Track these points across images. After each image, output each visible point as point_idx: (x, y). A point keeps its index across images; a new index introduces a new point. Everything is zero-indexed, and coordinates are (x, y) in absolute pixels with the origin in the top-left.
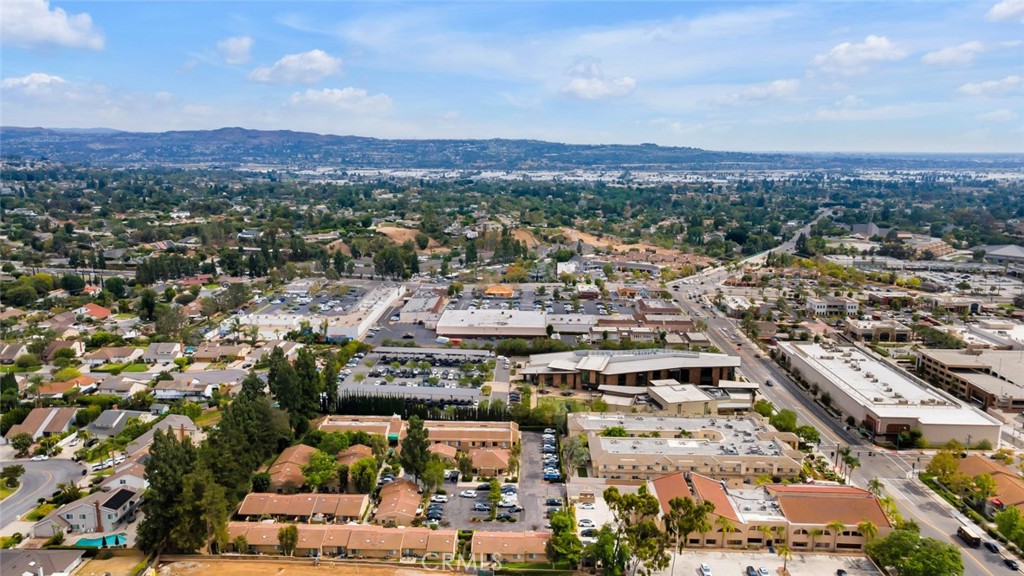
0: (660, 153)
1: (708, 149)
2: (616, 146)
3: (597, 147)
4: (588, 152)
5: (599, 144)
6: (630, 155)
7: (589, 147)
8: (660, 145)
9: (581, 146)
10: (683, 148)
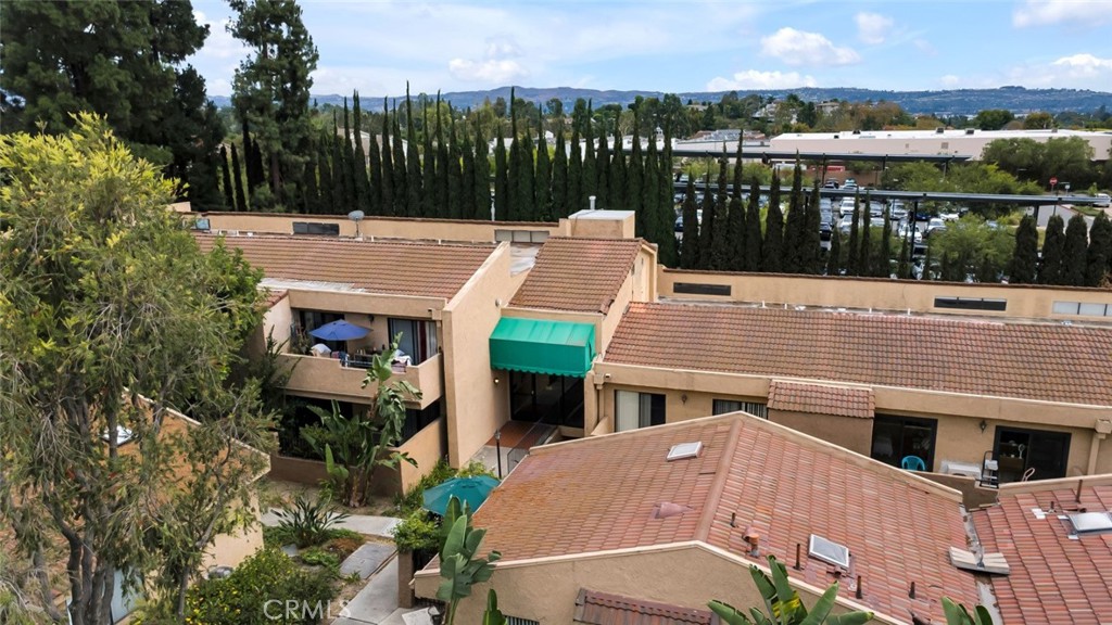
0: (1029, 97)
1: (1102, 91)
2: (964, 91)
3: (937, 93)
4: (925, 99)
5: (940, 90)
6: (983, 101)
7: (926, 94)
8: (1028, 88)
9: (915, 93)
10: (1063, 90)
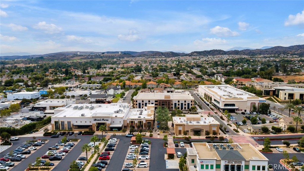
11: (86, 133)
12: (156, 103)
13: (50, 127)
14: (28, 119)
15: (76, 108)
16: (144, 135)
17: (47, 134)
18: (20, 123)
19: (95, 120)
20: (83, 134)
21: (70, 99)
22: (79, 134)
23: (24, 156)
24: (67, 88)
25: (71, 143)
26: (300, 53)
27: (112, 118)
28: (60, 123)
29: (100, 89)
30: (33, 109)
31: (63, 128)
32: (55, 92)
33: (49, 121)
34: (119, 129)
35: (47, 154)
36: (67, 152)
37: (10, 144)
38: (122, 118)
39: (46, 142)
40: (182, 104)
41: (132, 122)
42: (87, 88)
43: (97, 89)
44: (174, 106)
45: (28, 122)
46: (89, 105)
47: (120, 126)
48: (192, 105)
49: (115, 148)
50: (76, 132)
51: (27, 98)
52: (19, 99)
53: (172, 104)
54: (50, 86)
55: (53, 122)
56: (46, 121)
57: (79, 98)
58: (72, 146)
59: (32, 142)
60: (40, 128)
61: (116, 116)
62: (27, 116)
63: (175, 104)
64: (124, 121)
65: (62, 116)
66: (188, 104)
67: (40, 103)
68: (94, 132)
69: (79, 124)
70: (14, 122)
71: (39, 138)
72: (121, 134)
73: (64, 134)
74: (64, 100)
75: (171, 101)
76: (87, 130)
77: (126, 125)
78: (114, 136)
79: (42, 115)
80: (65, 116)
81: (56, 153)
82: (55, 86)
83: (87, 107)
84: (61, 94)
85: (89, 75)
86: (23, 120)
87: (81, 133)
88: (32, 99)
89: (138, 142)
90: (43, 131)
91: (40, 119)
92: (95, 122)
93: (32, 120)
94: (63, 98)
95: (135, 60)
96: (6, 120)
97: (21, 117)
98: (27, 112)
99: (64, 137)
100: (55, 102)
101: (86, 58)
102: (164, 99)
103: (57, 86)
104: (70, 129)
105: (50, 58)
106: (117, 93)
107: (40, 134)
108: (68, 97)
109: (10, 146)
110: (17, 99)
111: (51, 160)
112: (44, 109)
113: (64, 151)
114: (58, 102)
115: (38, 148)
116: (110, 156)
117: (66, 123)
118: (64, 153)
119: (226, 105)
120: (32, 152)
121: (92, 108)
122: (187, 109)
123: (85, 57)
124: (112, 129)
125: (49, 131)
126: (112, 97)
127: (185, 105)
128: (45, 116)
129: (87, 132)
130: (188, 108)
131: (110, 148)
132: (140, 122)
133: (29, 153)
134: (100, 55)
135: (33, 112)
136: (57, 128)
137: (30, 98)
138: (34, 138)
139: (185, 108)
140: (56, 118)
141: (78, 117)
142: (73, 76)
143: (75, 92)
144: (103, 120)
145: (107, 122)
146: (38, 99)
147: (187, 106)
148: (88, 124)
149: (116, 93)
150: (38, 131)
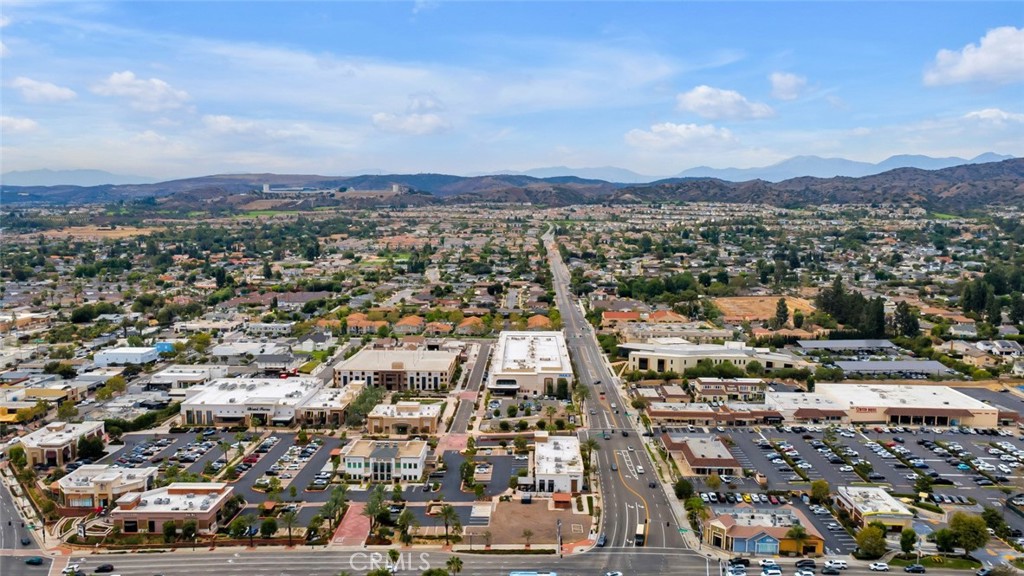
11: (235, 430)
12: (377, 376)
13: (179, 420)
14: (142, 405)
15: (224, 387)
16: (322, 434)
17: (174, 431)
18: (130, 413)
19: (250, 409)
20: (230, 431)
21: (216, 367)
22: (223, 431)
23: (145, 458)
24: (215, 333)
25: (209, 442)
26: (955, 197)
27: (277, 406)
28: (195, 413)
29: (289, 335)
30: (149, 387)
31: (200, 421)
32: (188, 345)
33: (177, 409)
34: (286, 424)
35: (175, 455)
36: (202, 453)
37: (122, 444)
38: (292, 407)
39: (174, 441)
40: (424, 379)
41: (309, 413)
42: (259, 333)
43: (284, 335)
44: (408, 382)
45: (143, 411)
46: (248, 382)
47: (288, 419)
48: (442, 380)
49: (269, 450)
50: (220, 427)
51: (134, 362)
52: (117, 362)
53: (406, 379)
54: (178, 326)
55: (183, 411)
56: (171, 409)
57: (238, 359)
58: (210, 447)
59: (155, 440)
60: (164, 421)
61: (284, 404)
62: (141, 401)
63: (412, 379)
64: (296, 411)
65: (198, 402)
66: (436, 379)
67: (161, 374)
68: (247, 428)
69: (225, 415)
70: (120, 410)
71: (164, 436)
72: (286, 431)
73: (200, 430)
74: (206, 368)
75: (405, 373)
76: (236, 424)
77: (299, 417)
78: (274, 434)
79: (165, 399)
80: (203, 403)
81: (186, 454)
82: (190, 325)
83: (243, 386)
84: (200, 349)
85: (279, 283)
86: (135, 406)
87: (226, 429)
88: (142, 364)
89: (303, 441)
90: (168, 426)
91: (161, 406)
92: (249, 413)
93: (150, 407)
94: (203, 361)
95: (437, 217)
96: (107, 407)
97: (131, 401)
98: (139, 393)
99: (199, 435)
100: (189, 372)
101: (287, 204)
102: (391, 369)
103: (194, 324)
104: (211, 423)
105: (176, 203)
106: (321, 348)
107: (164, 429)
108: (215, 360)
109: (122, 446)
110: (114, 365)
111: (181, 462)
112: (168, 386)
113: (197, 452)
114: (194, 372)
115: (163, 448)
116: (259, 459)
117: (204, 413)
118: (198, 455)
119: (500, 382)
120: (156, 453)
121: (252, 388)
122: (433, 388)
123: (287, 200)
124: (275, 424)
125: (178, 426)
126: (305, 359)
127: (430, 380)
128: (170, 400)
129: (236, 428)
130: (436, 386)
131: (263, 449)
132: (322, 413)
133: (151, 454)
134: (333, 195)
135: (148, 393)
136: (190, 421)
137: (139, 362)
138: (156, 435)
139: (430, 386)
140: (188, 405)
141: (224, 403)
142: (237, 287)
143: (231, 347)
144: (262, 409)
145: (269, 413)
146: (153, 362)
147: (432, 383)
148: (239, 415)
149: (318, 349)
150: (160, 425)
